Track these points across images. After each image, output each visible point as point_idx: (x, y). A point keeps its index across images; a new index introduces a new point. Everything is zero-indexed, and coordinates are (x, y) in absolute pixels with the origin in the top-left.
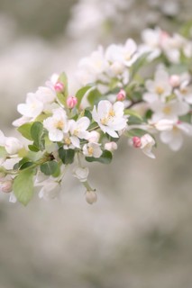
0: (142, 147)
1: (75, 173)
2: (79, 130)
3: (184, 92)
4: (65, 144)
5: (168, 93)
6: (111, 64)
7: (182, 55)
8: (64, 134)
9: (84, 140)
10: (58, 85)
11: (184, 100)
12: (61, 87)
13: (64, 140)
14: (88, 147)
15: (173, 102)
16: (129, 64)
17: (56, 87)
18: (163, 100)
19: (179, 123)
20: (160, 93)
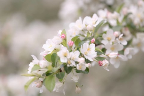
0: (103, 66)
1: (72, 78)
2: (75, 57)
3: (121, 39)
4: (68, 64)
5: (113, 40)
6: (86, 26)
7: (118, 22)
8: (68, 59)
9: (77, 62)
10: (63, 35)
11: (121, 44)
12: (64, 36)
13: (67, 62)
14: (79, 66)
15: (116, 44)
16: (95, 26)
17: (62, 37)
18: (111, 43)
19: (118, 54)
20: (109, 40)
